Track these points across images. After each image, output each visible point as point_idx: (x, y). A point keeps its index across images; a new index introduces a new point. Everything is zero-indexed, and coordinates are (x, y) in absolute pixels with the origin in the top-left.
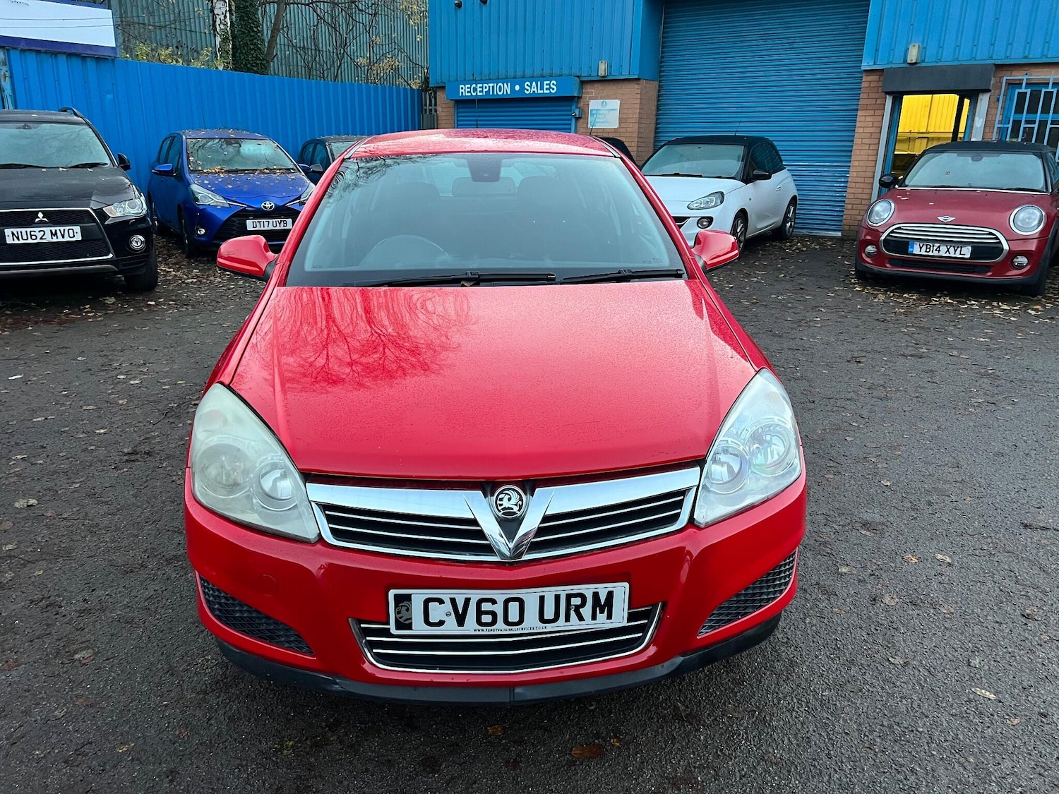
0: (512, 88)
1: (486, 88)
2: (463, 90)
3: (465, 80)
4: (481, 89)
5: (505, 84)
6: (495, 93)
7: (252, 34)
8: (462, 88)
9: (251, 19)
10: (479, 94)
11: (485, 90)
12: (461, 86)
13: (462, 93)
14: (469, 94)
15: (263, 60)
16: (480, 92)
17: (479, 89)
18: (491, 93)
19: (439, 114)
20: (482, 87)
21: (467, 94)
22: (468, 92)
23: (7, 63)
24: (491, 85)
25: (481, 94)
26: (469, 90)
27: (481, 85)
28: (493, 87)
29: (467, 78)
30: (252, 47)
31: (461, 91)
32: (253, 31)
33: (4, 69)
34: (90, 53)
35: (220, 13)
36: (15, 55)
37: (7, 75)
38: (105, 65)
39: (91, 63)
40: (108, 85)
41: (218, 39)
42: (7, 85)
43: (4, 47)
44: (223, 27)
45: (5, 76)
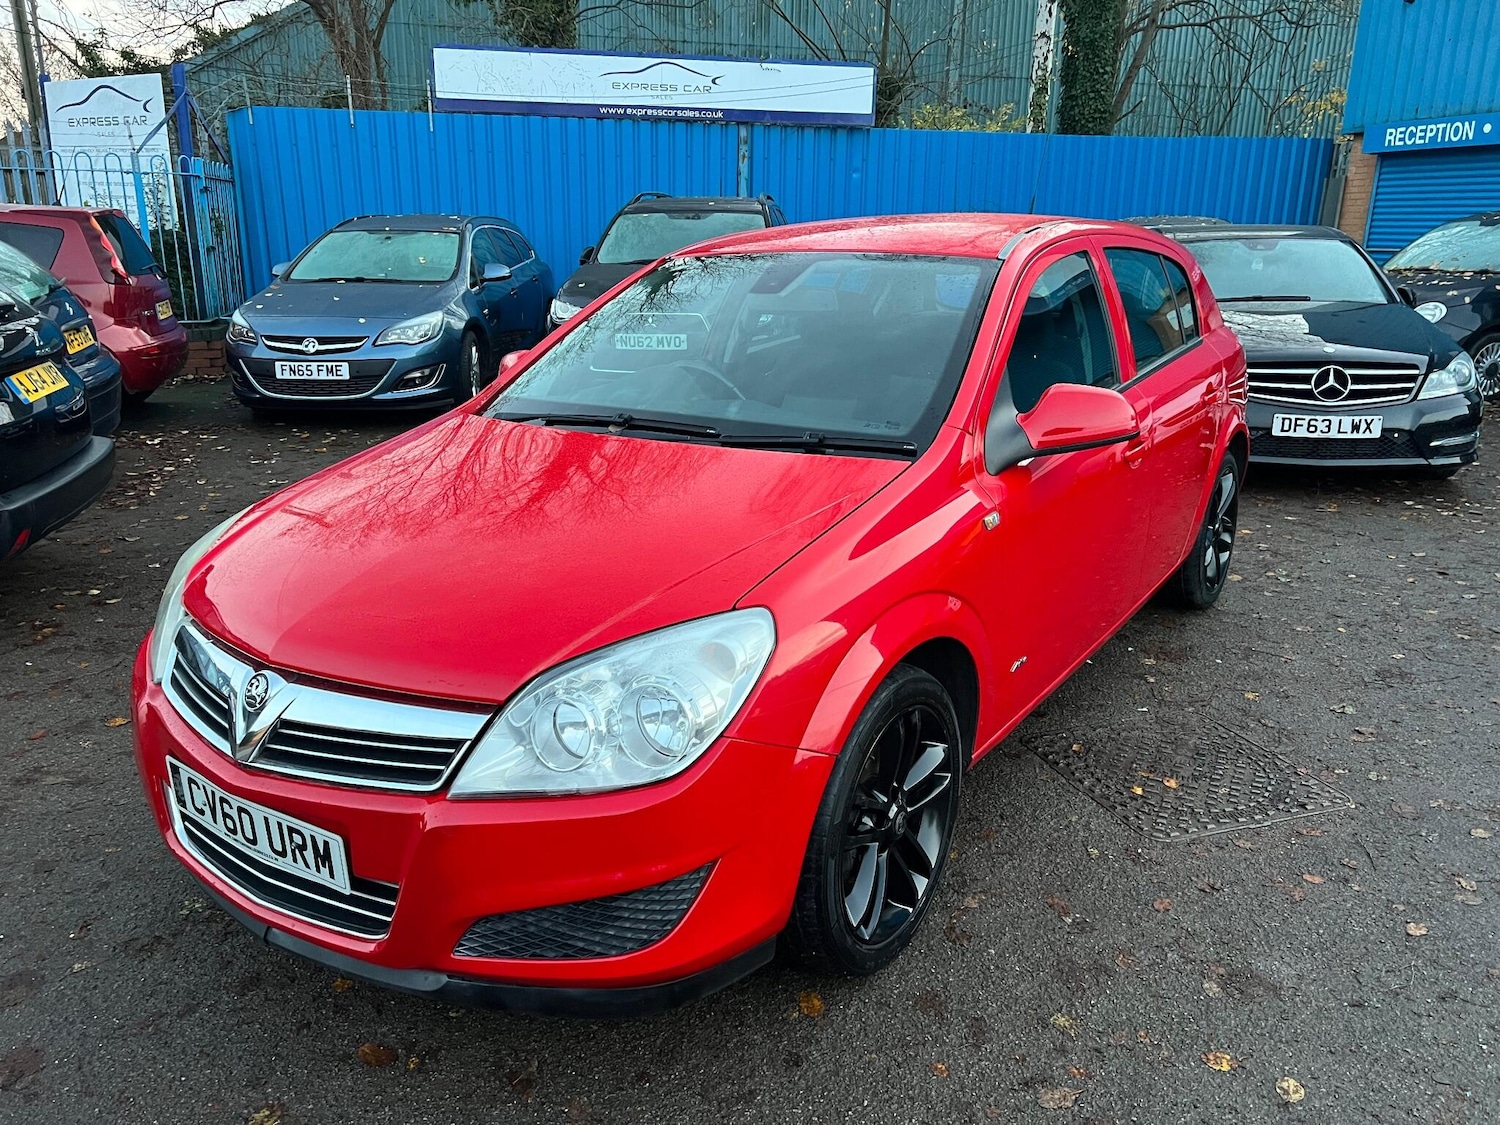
0: (1479, 130)
1: (1432, 130)
2: (1392, 138)
3: (1401, 120)
4: (1423, 134)
5: (1467, 124)
6: (1447, 139)
7: (1096, 77)
8: (1391, 134)
9: (1098, 56)
10: (1418, 142)
11: (1429, 135)
12: (1389, 131)
13: (1390, 141)
14: (1402, 143)
15: (1105, 112)
16: (1420, 138)
17: (1419, 134)
18: (1439, 140)
19: (1350, 178)
20: (1425, 131)
21: (1398, 143)
22: (1400, 140)
23: (749, 142)
24: (1441, 126)
25: (1422, 141)
26: (1402, 136)
27: (1424, 127)
28: (1445, 129)
29: (1406, 116)
30: (1092, 95)
31: (1388, 138)
32: (1098, 73)
33: (744, 148)
34: (840, 123)
35: (1040, 55)
36: (759, 130)
37: (746, 154)
38: (858, 137)
39: (842, 135)
40: (857, 162)
41: (1032, 90)
42: (744, 167)
43: (747, 123)
44: (1040, 73)
45: (744, 157)
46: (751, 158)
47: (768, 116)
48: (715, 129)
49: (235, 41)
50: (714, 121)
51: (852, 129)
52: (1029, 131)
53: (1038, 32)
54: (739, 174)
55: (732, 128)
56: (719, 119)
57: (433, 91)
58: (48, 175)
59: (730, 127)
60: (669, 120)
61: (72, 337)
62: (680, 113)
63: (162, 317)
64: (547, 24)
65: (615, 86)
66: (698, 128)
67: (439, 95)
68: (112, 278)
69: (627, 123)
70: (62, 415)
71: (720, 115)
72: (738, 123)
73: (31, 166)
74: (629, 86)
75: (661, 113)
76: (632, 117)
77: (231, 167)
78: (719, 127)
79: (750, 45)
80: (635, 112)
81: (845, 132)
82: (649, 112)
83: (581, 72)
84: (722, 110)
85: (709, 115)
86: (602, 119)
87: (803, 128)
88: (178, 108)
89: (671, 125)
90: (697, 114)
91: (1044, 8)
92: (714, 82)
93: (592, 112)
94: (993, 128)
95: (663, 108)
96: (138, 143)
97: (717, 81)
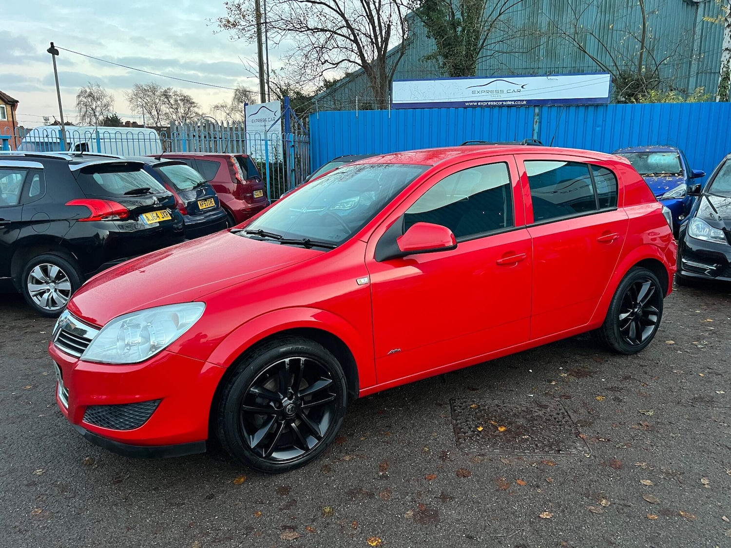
23: (540, 115)
33: (537, 118)
34: (589, 103)
35: (725, 60)
36: (545, 109)
37: (538, 121)
38: (601, 110)
39: (591, 109)
40: (600, 122)
41: (720, 79)
42: (536, 127)
43: (539, 106)
44: (725, 69)
45: (536, 122)
46: (540, 123)
47: (550, 102)
48: (523, 110)
49: (338, 85)
50: (522, 106)
51: (597, 106)
52: (717, 100)
53: (724, 48)
54: (534, 130)
55: (531, 109)
56: (524, 105)
57: (391, 100)
58: (245, 141)
59: (530, 108)
60: (500, 107)
61: (203, 203)
62: (504, 103)
63: (255, 197)
64: (461, 66)
65: (473, 92)
66: (514, 109)
67: (393, 102)
68: (236, 181)
69: (478, 109)
70: (175, 229)
71: (525, 102)
72: (534, 106)
73: (240, 139)
74: (480, 92)
75: (495, 103)
76: (481, 106)
77: (309, 137)
78: (525, 108)
79: (574, 67)
80: (482, 104)
81: (593, 107)
82: (489, 103)
83: (457, 87)
84: (526, 100)
85: (519, 103)
86: (466, 108)
87: (569, 106)
88: (285, 113)
89: (500, 109)
90: (513, 103)
91: (727, 35)
92: (522, 87)
93: (462, 105)
94: (691, 100)
95: (496, 101)
96: (267, 128)
97: (524, 87)
